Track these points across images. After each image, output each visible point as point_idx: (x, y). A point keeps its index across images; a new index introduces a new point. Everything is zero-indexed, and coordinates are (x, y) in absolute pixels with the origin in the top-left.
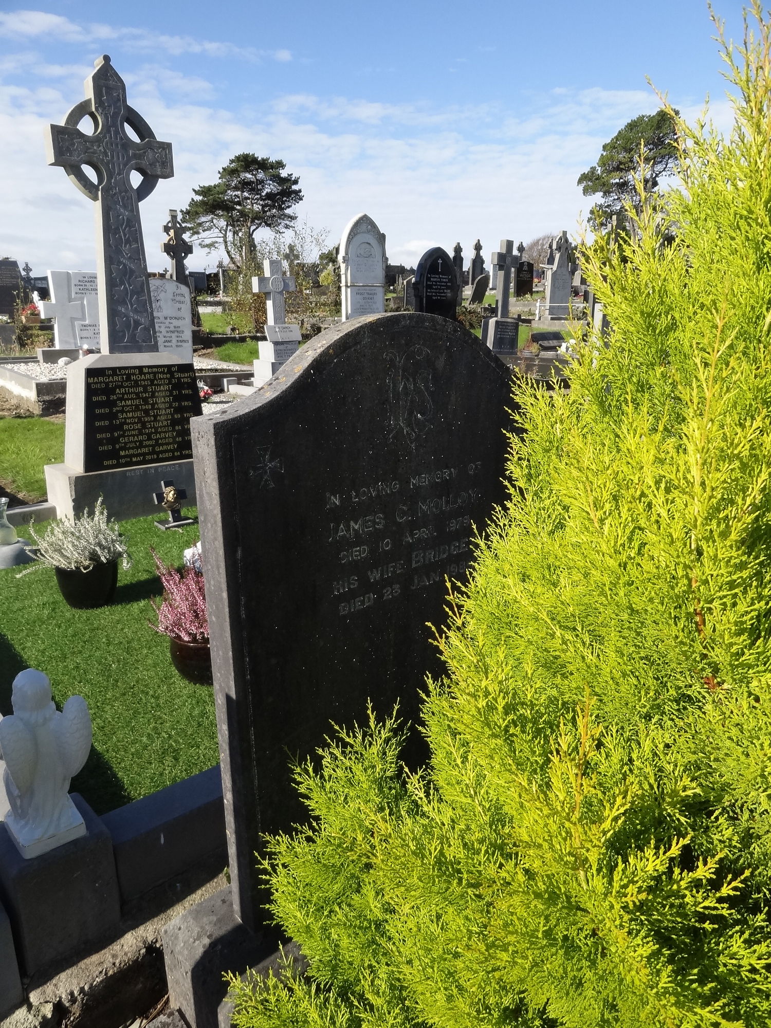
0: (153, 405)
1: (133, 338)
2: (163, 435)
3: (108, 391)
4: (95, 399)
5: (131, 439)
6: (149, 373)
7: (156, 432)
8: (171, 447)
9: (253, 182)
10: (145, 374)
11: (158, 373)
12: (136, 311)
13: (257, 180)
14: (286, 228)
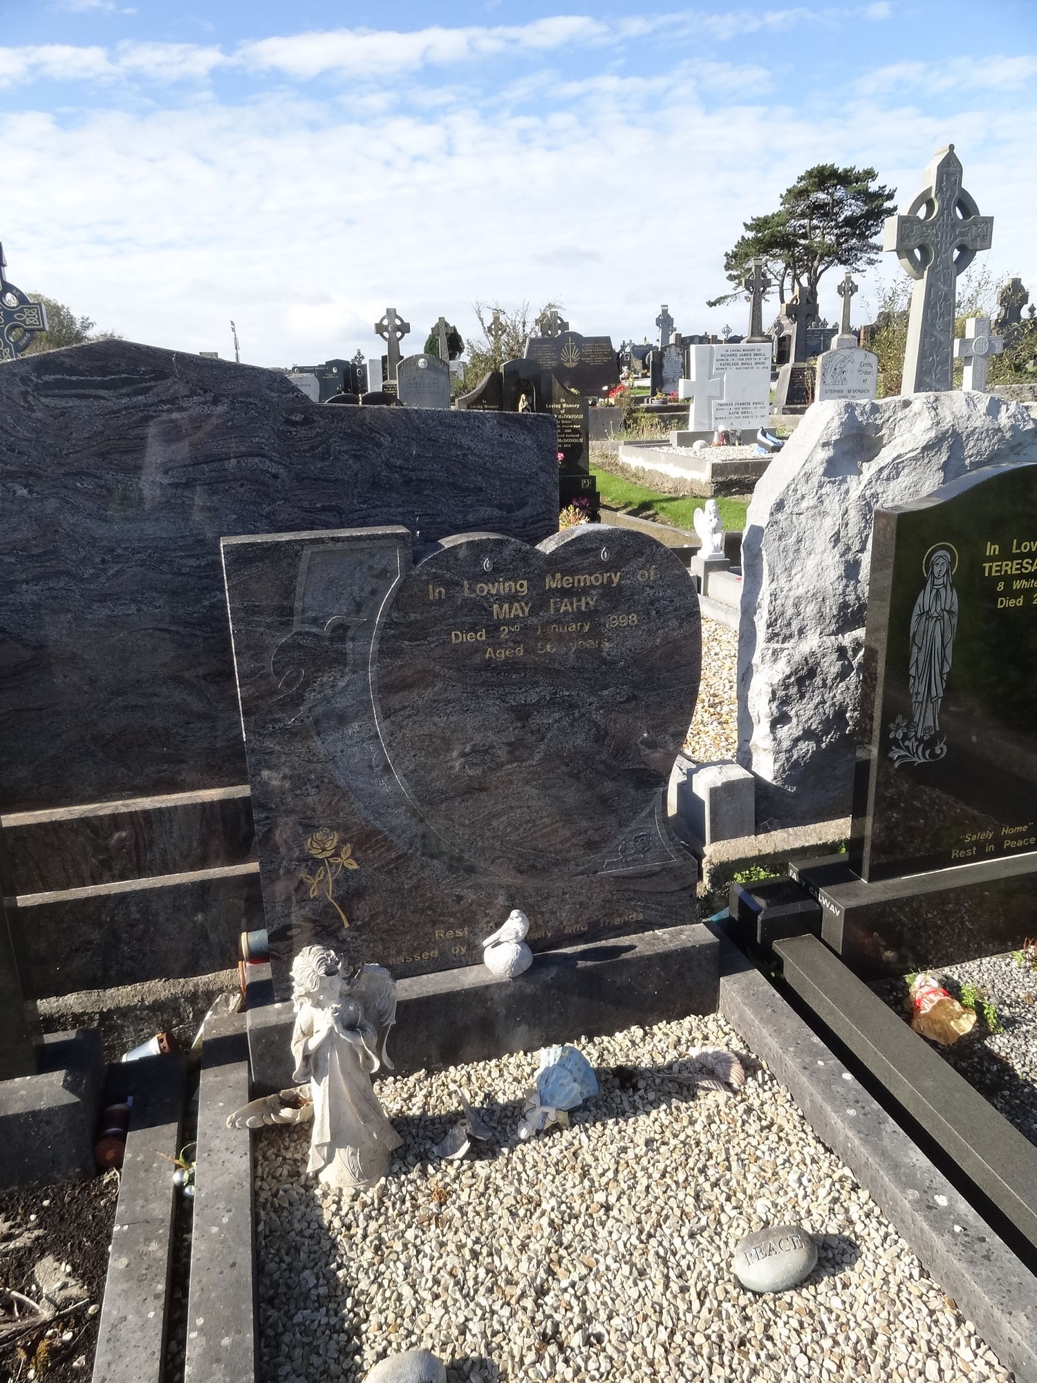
9: (827, 204)
13: (834, 200)
14: (869, 264)
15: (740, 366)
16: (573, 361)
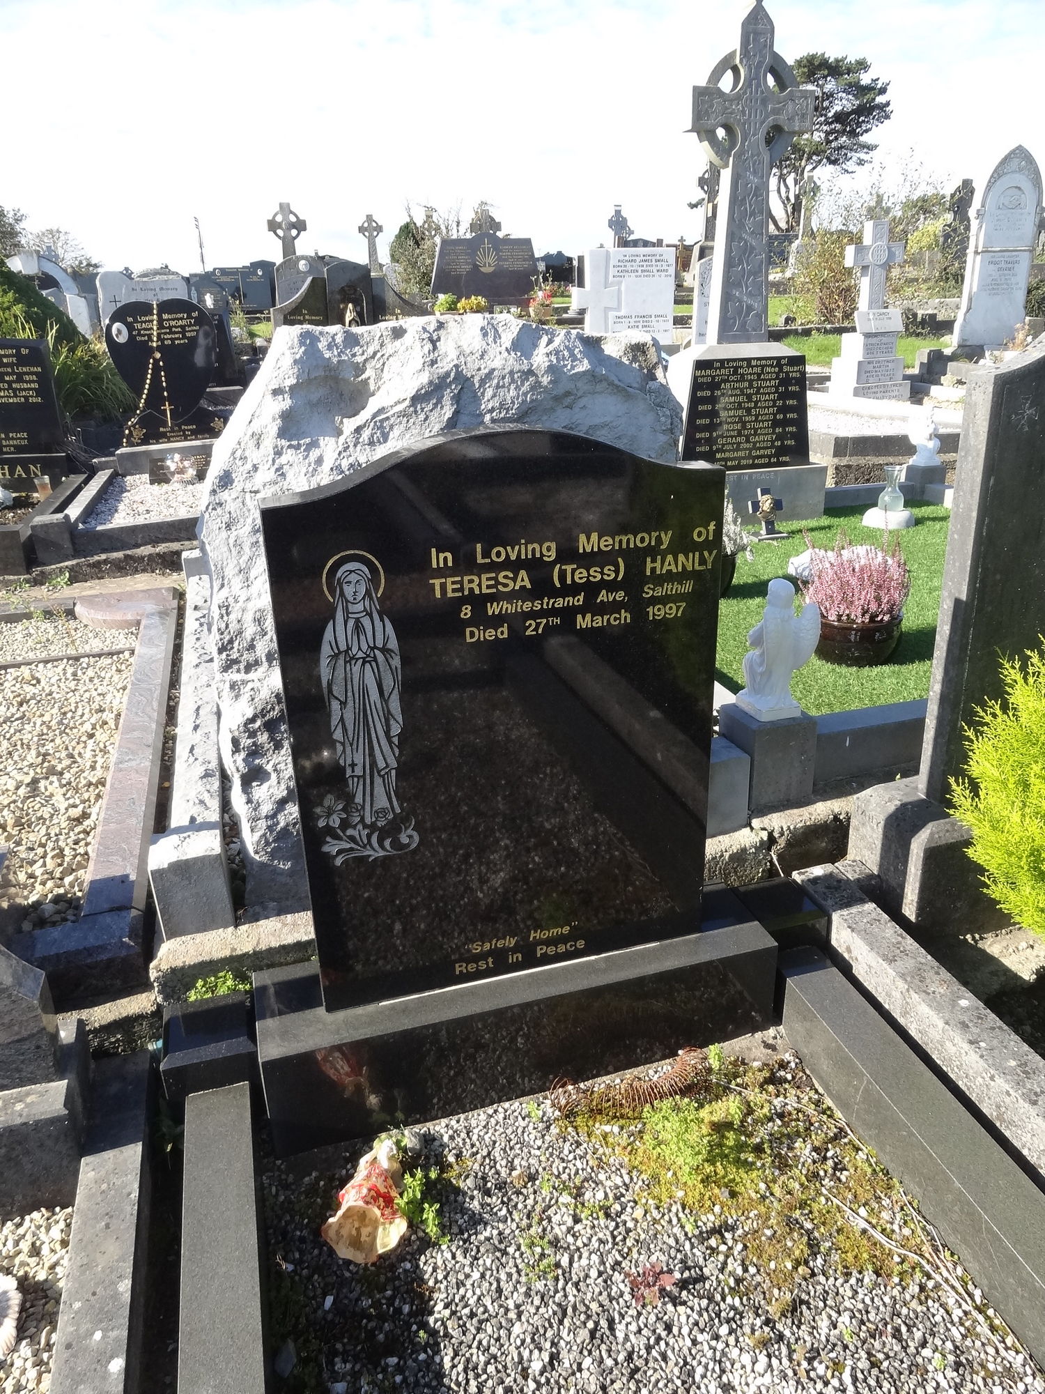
0: (756, 403)
1: (743, 326)
2: (762, 438)
3: (714, 386)
4: (699, 394)
5: (729, 440)
6: (757, 366)
7: (755, 434)
8: (768, 452)
9: (817, 98)
10: (753, 367)
11: (766, 365)
12: (750, 295)
13: (824, 93)
14: (858, 164)
15: (640, 273)
16: (490, 265)
